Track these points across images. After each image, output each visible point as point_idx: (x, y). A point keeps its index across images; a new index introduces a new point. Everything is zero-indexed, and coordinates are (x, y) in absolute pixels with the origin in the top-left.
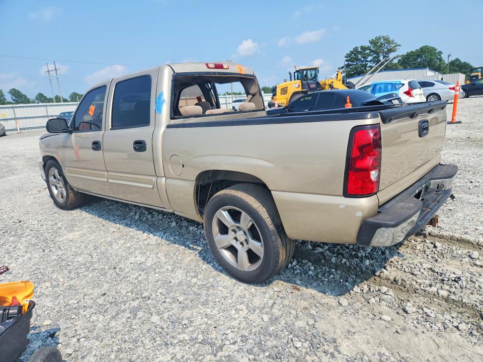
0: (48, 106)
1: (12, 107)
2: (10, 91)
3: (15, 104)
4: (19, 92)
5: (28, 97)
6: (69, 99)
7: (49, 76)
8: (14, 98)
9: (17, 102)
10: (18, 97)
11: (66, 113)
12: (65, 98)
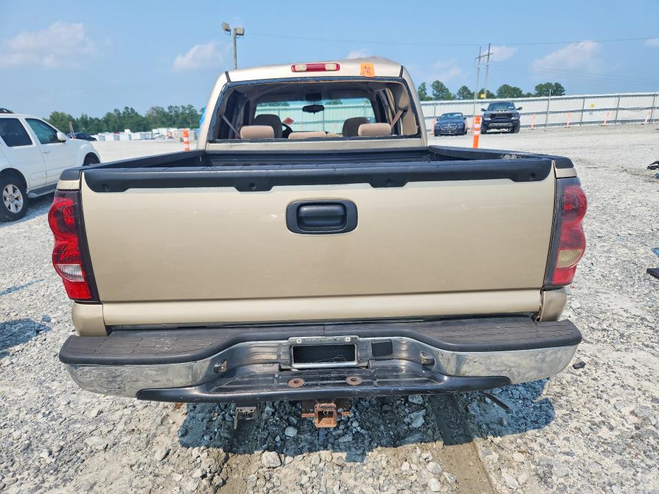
0: (437, 104)
1: (433, 104)
2: (434, 85)
3: (435, 100)
4: (442, 85)
5: (450, 91)
6: (496, 94)
7: (479, 64)
8: (435, 92)
9: (438, 98)
10: (439, 92)
11: (447, 114)
12: (491, 91)
